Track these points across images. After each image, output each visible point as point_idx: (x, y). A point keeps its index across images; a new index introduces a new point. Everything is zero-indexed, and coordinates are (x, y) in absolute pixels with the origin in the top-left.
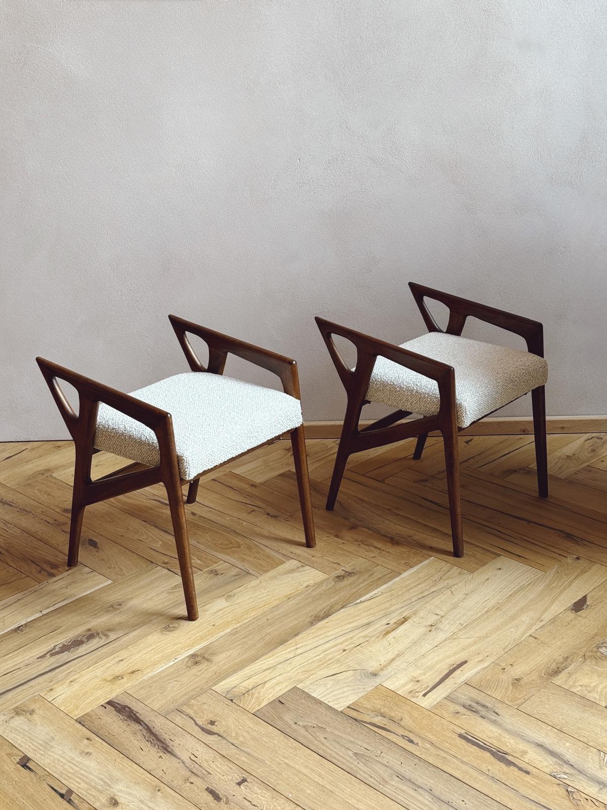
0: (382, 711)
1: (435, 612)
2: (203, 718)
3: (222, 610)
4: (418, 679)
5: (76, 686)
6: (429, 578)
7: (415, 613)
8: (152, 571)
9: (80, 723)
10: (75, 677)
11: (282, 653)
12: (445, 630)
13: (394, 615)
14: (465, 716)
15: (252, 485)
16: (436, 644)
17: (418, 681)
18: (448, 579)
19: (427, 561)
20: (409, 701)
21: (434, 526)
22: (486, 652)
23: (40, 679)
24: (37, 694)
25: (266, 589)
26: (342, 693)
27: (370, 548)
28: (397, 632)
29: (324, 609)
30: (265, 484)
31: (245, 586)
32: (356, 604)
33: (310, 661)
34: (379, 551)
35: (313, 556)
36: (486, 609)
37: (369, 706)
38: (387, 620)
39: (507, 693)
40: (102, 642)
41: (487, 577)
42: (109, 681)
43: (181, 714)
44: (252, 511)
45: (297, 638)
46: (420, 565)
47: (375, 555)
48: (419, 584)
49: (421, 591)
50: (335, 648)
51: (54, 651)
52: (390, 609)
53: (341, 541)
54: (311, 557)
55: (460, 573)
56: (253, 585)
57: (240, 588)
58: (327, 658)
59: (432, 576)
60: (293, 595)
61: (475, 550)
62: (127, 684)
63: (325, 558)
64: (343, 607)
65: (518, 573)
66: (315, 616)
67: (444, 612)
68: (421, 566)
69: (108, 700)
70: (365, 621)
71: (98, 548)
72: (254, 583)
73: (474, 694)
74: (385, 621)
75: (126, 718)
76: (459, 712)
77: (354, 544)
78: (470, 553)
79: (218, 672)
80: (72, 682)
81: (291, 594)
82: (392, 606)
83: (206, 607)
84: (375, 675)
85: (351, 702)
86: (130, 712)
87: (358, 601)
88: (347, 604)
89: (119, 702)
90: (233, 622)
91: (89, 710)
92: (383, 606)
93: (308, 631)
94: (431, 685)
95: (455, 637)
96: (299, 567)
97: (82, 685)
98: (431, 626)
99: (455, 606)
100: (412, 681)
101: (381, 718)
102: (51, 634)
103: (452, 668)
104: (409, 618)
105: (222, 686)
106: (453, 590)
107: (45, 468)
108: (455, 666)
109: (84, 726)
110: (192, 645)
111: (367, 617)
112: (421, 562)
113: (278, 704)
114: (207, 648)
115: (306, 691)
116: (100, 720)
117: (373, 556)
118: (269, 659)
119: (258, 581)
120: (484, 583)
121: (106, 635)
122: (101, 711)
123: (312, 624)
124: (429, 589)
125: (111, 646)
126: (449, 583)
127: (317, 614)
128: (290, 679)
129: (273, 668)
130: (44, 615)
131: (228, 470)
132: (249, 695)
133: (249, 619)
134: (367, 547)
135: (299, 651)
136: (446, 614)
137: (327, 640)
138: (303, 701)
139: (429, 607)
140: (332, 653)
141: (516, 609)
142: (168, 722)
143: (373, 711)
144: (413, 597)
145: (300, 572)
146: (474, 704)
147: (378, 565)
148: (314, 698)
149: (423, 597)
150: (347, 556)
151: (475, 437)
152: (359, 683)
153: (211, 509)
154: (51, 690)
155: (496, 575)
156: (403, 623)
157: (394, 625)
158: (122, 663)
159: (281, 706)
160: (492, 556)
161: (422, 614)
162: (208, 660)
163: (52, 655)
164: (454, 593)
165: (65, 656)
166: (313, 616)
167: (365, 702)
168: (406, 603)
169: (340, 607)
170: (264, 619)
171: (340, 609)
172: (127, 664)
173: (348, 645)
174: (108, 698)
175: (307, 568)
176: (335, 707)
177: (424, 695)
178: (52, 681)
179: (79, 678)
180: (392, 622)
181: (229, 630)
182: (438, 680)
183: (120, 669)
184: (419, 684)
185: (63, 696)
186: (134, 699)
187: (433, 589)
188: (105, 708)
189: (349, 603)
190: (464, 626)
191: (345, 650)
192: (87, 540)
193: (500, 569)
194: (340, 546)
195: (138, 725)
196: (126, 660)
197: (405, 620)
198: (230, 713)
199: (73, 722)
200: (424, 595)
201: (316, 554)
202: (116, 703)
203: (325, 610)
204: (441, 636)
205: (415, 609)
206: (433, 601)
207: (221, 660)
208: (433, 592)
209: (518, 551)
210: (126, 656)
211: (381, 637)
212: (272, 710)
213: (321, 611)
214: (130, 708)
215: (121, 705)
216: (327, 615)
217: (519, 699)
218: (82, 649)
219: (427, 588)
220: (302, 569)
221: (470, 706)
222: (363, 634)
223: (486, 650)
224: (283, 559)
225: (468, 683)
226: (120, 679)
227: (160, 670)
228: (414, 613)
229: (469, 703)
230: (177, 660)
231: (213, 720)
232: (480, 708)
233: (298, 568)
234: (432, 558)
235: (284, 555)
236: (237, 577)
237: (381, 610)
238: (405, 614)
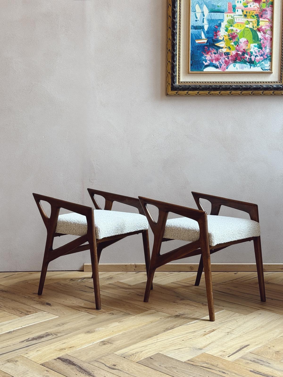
0: (207, 362)
1: (230, 328)
2: (109, 364)
3: (117, 326)
4: (224, 351)
5: (40, 352)
8: (79, 313)
9: (42, 365)
10: (39, 349)
11: (149, 341)
12: (236, 334)
13: (207, 329)
14: (252, 364)
15: (129, 286)
16: (232, 339)
17: (224, 352)
18: (234, 317)
19: (222, 311)
20: (220, 359)
21: (223, 300)
22: (259, 342)
23: (21, 350)
24: (19, 355)
25: (139, 319)
26: (184, 355)
27: (192, 306)
28: (210, 334)
30: (135, 285)
32: (187, 325)
33: (165, 344)
34: (196, 307)
36: (256, 327)
37: (199, 360)
38: (205, 330)
39: (273, 356)
40: (53, 337)
41: (254, 317)
42: (58, 350)
43: (97, 362)
44: (130, 294)
45: (157, 336)
48: (219, 319)
49: (220, 321)
50: (178, 339)
51: (28, 340)
52: (206, 327)
53: (177, 304)
54: (161, 309)
55: (240, 315)
57: (126, 319)
58: (174, 343)
59: (225, 316)
61: (246, 308)
62: (68, 352)
63: (168, 309)
65: (270, 315)
66: (166, 329)
67: (234, 328)
69: (58, 357)
70: (193, 330)
71: (51, 306)
72: (133, 317)
73: (255, 356)
74: (204, 330)
75: (67, 363)
76: (248, 363)
77: (183, 305)
78: (244, 309)
79: (116, 347)
80: (38, 351)
81: (153, 321)
82: (206, 325)
83: (109, 325)
84: (201, 349)
85: (189, 359)
86: (69, 361)
88: (182, 325)
89: (63, 358)
90: (123, 330)
91: (47, 361)
92: (202, 326)
93: (163, 333)
94: (231, 353)
95: (242, 336)
97: (44, 352)
98: (228, 332)
99: (240, 326)
100: (221, 351)
101: (206, 364)
102: (27, 334)
103: (241, 347)
104: (216, 330)
105: (119, 352)
106: (237, 320)
107: (25, 280)
108: (243, 346)
109: (45, 366)
110: (102, 338)
113: (150, 359)
114: (110, 339)
115: (165, 354)
116: (53, 364)
117: (194, 309)
118: (143, 343)
120: (253, 318)
121: (56, 335)
122: (54, 361)
123: (165, 331)
125: (59, 338)
128: (155, 350)
129: (146, 346)
130: (23, 328)
131: (116, 281)
132: (134, 356)
133: (131, 329)
134: (190, 306)
135: (158, 340)
137: (173, 336)
138: (163, 358)
139: (226, 326)
140: (176, 341)
141: (272, 327)
142: (91, 365)
143: (201, 362)
144: (217, 323)
145: (156, 314)
146: (255, 360)
147: (197, 312)
148: (170, 358)
149: (222, 323)
150: (180, 309)
151: (238, 272)
152: (193, 352)
153: (108, 293)
154: (27, 353)
155: (259, 316)
156: (213, 331)
157: (209, 332)
158: (65, 344)
159: (151, 359)
160: (256, 310)
161: (222, 328)
162: (111, 343)
163: (27, 341)
164: (238, 322)
165: (34, 342)
166: (165, 329)
167: (197, 359)
168: (213, 325)
169: (178, 326)
170: (140, 329)
171: (179, 326)
172: (67, 344)
173: (185, 338)
174: (58, 356)
175: (160, 312)
176: (181, 360)
177: (229, 356)
178: (27, 350)
179: (42, 349)
180: (207, 331)
181: (121, 333)
182: (235, 351)
183: (64, 346)
184: (225, 353)
185: (33, 356)
186: (72, 357)
187: (227, 320)
188: (56, 360)
189: (183, 324)
190: (245, 333)
191: (183, 340)
192: (46, 303)
193: (260, 314)
194: (176, 305)
195: (74, 366)
196: (67, 343)
197: (214, 330)
198: (124, 362)
199: (39, 365)
201: (164, 308)
202: (62, 358)
203: (171, 326)
204: (234, 336)
205: (218, 327)
206: (227, 324)
207: (118, 343)
209: (269, 308)
210: (66, 342)
211: (202, 336)
212: (147, 361)
213: (169, 327)
214: (69, 360)
215: (65, 359)
216: (172, 328)
217: (279, 358)
218: (43, 340)
219: (224, 320)
220: (157, 313)
221: (254, 360)
222: (193, 335)
223: (259, 341)
224: (147, 310)
225: (252, 352)
226: (63, 350)
227: (85, 347)
229: (253, 359)
230: (93, 343)
231: (115, 364)
232: (259, 361)
233: (155, 312)
234: (224, 310)
235: (147, 308)
236: (124, 315)
237: (201, 327)
238: (213, 329)
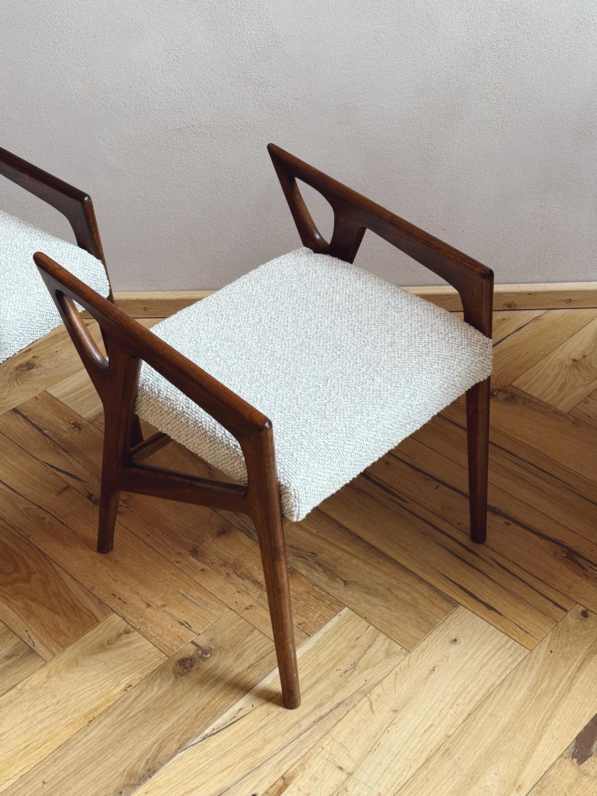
1: (338, 763)
6: (335, 664)
7: (302, 766)
13: (266, 769)
19: (336, 619)
25: (54, 696)
27: (247, 583)
29: (147, 751)
30: (96, 423)
31: (19, 686)
32: (204, 738)
35: (149, 605)
36: (426, 754)
38: (255, 784)
41: (433, 663)
44: (65, 489)
46: (324, 630)
47: (251, 602)
49: (318, 702)
53: (200, 565)
54: (144, 606)
55: (388, 653)
56: (34, 684)
59: (340, 660)
60: (99, 712)
61: (417, 591)
63: (167, 609)
64: (180, 748)
65: (486, 651)
66: (127, 775)
67: (353, 760)
68: (325, 633)
72: (38, 677)
74: (251, 788)
77: (219, 573)
78: (408, 598)
81: (96, 710)
82: (265, 742)
87: (208, 731)
88: (188, 739)
92: (250, 745)
96: (121, 634)
99: (374, 745)
104: (292, 778)
106: (373, 697)
111: (218, 777)
112: (327, 621)
117: (248, 605)
119: (44, 672)
120: (427, 677)
124: (333, 696)
126: (368, 678)
127: (134, 767)
131: (41, 388)
134: (241, 581)
136: (357, 766)
139: (328, 748)
141: (477, 754)
144: (304, 718)
145: (121, 647)
147: (255, 628)
149: (321, 718)
150: (206, 604)
155: (448, 657)
160: (445, 605)
161: (315, 765)
164: (374, 708)
168: (290, 736)
169: (175, 747)
170: (39, 782)
171: (176, 753)
175: (135, 635)
180: (260, 792)
187: (339, 697)
189: (192, 736)
193: (455, 640)
194: (196, 578)
197: (284, 784)
200: (323, 713)
201: (153, 599)
203: (148, 757)
206: (337, 728)
208: (339, 704)
209: (486, 592)
213: (140, 759)
216: (150, 772)
220: (125, 639)
224: (96, 612)
228: (302, 764)
233: (119, 636)
234: (346, 609)
235: (101, 602)
236: (10, 661)
237: (247, 756)
238: (285, 768)
